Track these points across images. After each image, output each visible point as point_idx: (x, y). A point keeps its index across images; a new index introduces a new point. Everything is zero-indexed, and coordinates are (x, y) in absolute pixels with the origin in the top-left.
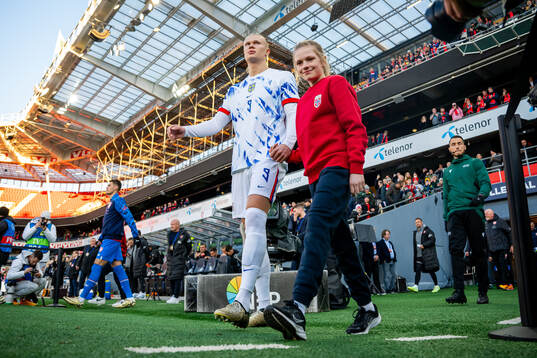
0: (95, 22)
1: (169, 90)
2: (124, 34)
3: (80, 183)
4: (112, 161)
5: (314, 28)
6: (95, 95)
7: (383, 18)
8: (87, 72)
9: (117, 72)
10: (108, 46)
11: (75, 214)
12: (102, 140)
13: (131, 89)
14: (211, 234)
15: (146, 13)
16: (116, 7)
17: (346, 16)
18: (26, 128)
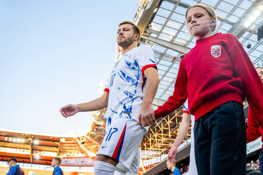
5: (249, 46)
18: (91, 136)
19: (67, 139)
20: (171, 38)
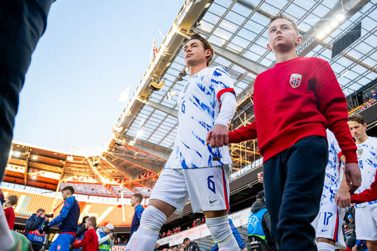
0: (154, 77)
2: (174, 83)
3: (146, 198)
6: (156, 130)
7: (376, 49)
8: (149, 114)
9: (171, 111)
10: (164, 93)
12: (161, 164)
16: (168, 65)
17: (345, 51)
18: (107, 157)
19: (76, 158)
20: (224, 42)
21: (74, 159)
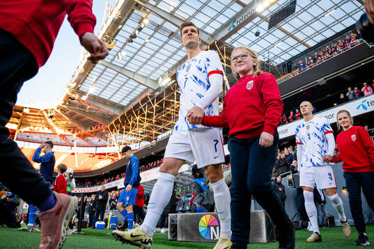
0: (106, 37)
1: (156, 81)
2: (125, 44)
3: (97, 147)
4: (118, 131)
5: (257, 34)
6: (107, 86)
7: (307, 24)
8: (101, 71)
9: (121, 70)
10: (115, 53)
11: (93, 169)
12: (111, 117)
13: (131, 82)
14: (187, 183)
15: (140, 29)
16: (120, 27)
17: (280, 24)
18: (61, 110)
19: (32, 110)
20: (172, 9)
21: (30, 111)
